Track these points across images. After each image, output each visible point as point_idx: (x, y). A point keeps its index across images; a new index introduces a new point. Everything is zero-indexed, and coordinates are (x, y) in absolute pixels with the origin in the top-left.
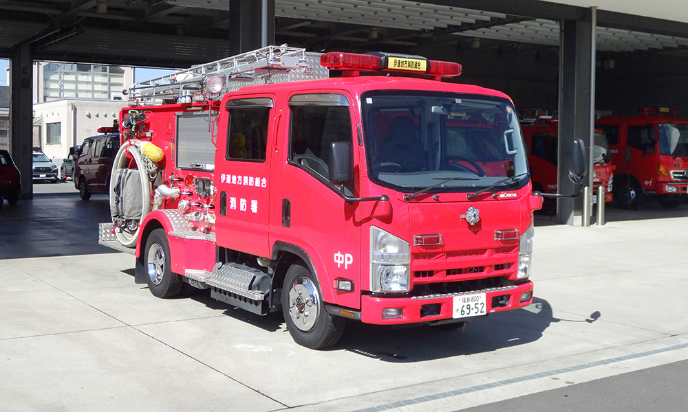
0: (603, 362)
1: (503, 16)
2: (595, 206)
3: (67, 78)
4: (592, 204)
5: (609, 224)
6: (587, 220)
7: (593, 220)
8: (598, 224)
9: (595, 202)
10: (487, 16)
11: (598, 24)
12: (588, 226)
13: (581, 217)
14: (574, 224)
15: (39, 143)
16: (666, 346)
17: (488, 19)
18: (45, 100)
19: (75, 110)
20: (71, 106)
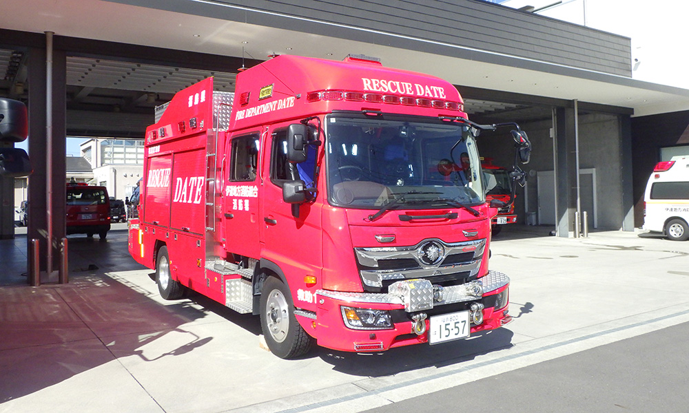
3: (116, 150)
19: (115, 172)
20: (112, 170)
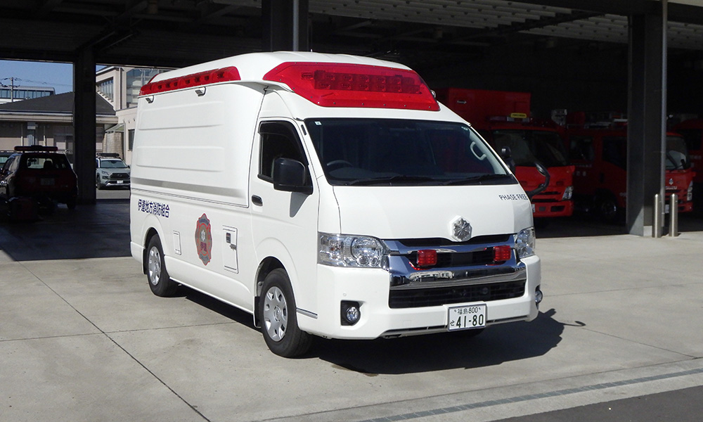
0: (599, 387)
1: (568, 11)
2: (668, 217)
4: (663, 213)
5: (684, 235)
6: (658, 230)
7: (665, 231)
8: (670, 235)
9: (667, 212)
10: (551, 11)
11: (669, 19)
12: (658, 237)
13: (651, 227)
14: (645, 235)
15: (121, 150)
16: (682, 370)
17: (553, 14)
18: (128, 106)
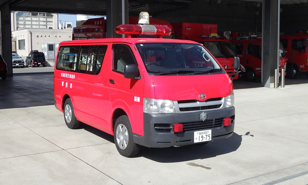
3: (27, 19)
4: (279, 77)
5: (286, 87)
8: (281, 87)
12: (277, 87)
13: (273, 83)
14: (270, 87)
15: (15, 49)
18: (17, 29)
19: (31, 34)
20: (29, 32)
